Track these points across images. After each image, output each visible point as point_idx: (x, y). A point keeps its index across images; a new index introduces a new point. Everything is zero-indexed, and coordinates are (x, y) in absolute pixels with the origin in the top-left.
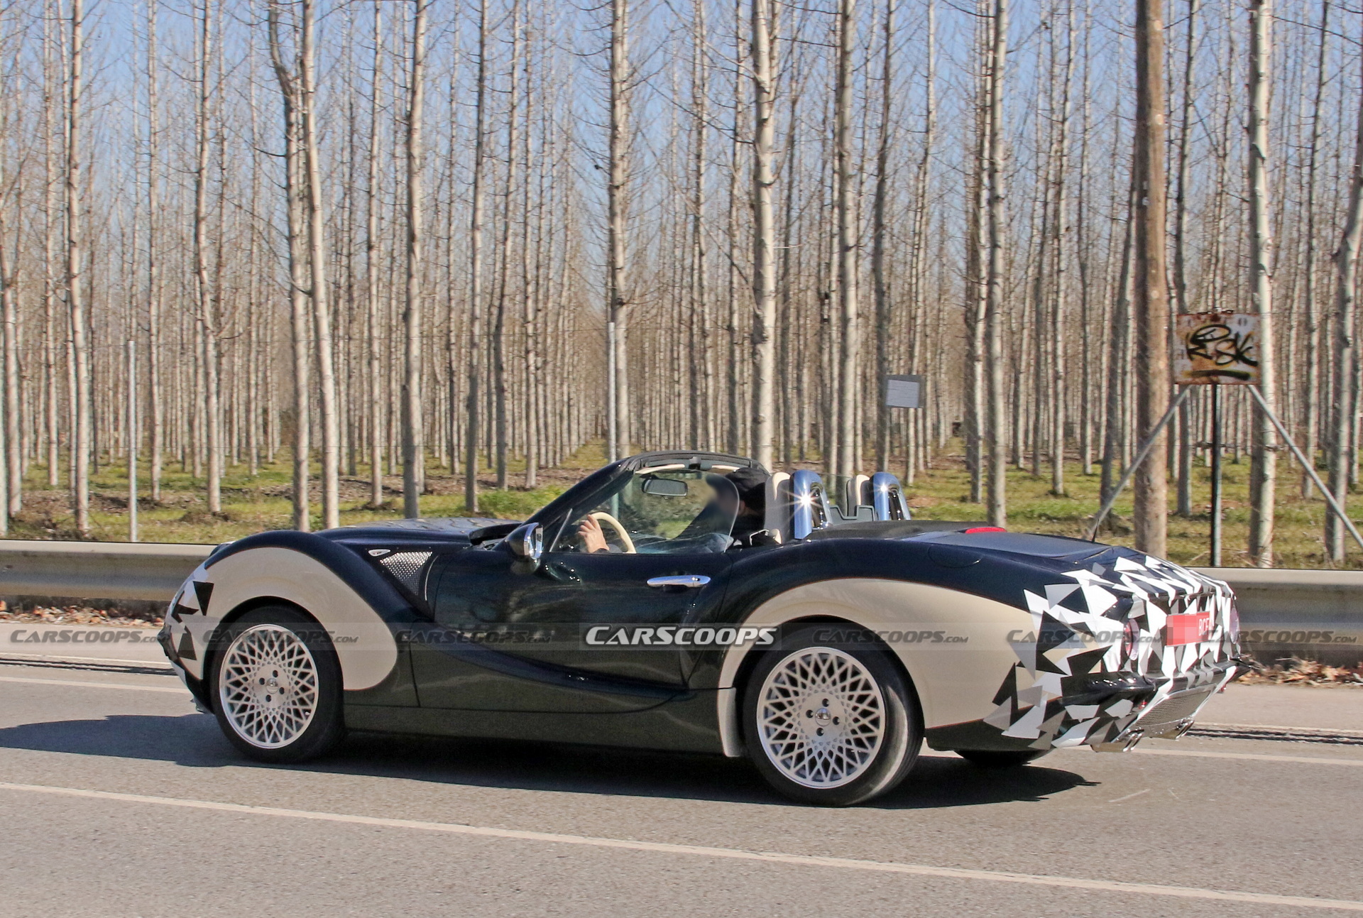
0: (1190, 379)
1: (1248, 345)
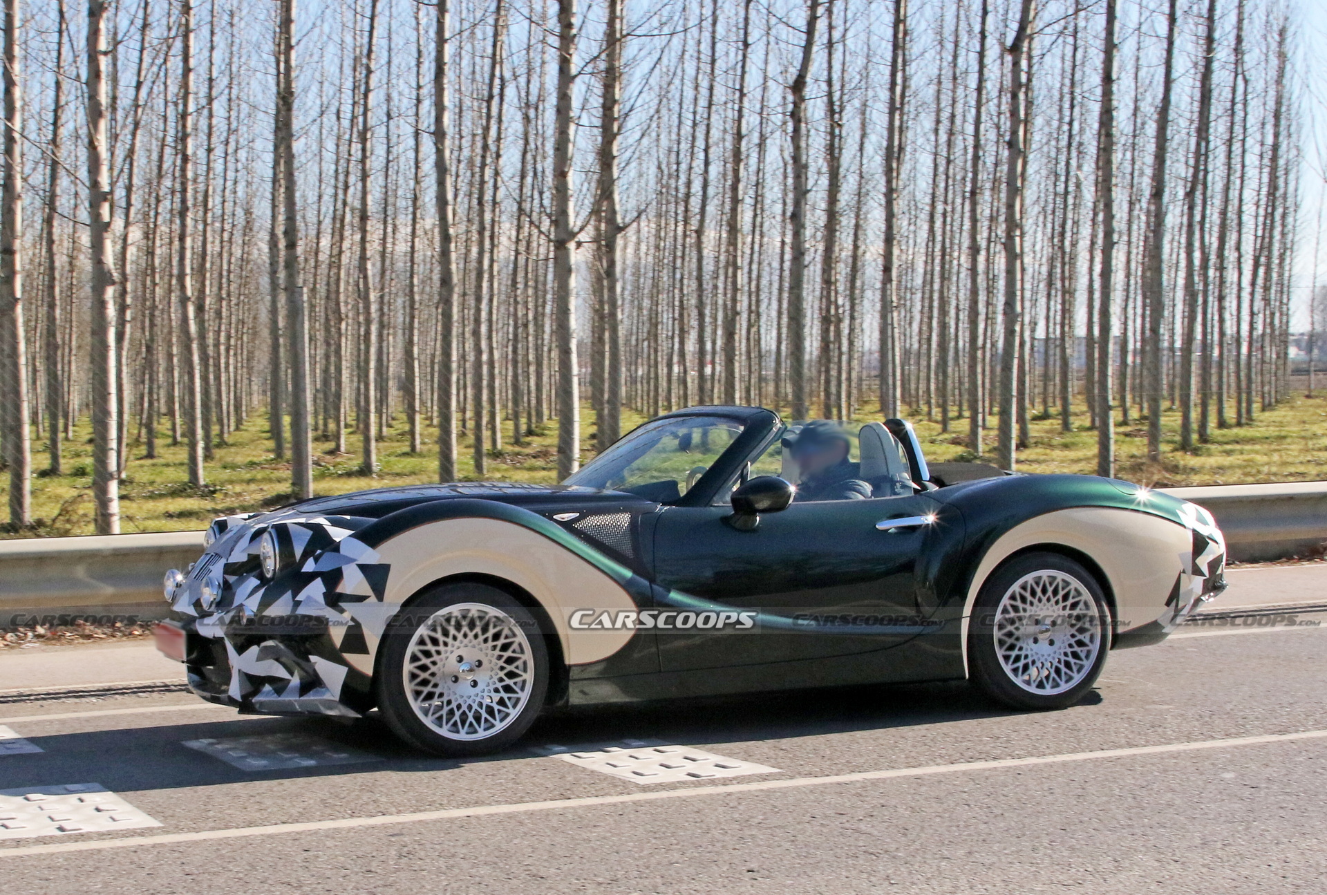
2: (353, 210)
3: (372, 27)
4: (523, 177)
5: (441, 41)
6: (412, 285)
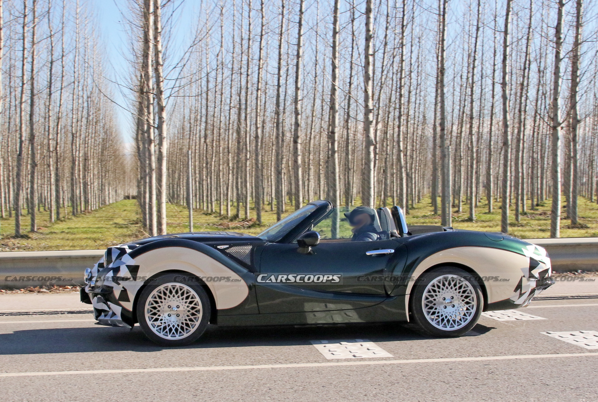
2: (467, 115)
3: (476, 42)
4: (537, 101)
5: (505, 46)
6: (490, 145)
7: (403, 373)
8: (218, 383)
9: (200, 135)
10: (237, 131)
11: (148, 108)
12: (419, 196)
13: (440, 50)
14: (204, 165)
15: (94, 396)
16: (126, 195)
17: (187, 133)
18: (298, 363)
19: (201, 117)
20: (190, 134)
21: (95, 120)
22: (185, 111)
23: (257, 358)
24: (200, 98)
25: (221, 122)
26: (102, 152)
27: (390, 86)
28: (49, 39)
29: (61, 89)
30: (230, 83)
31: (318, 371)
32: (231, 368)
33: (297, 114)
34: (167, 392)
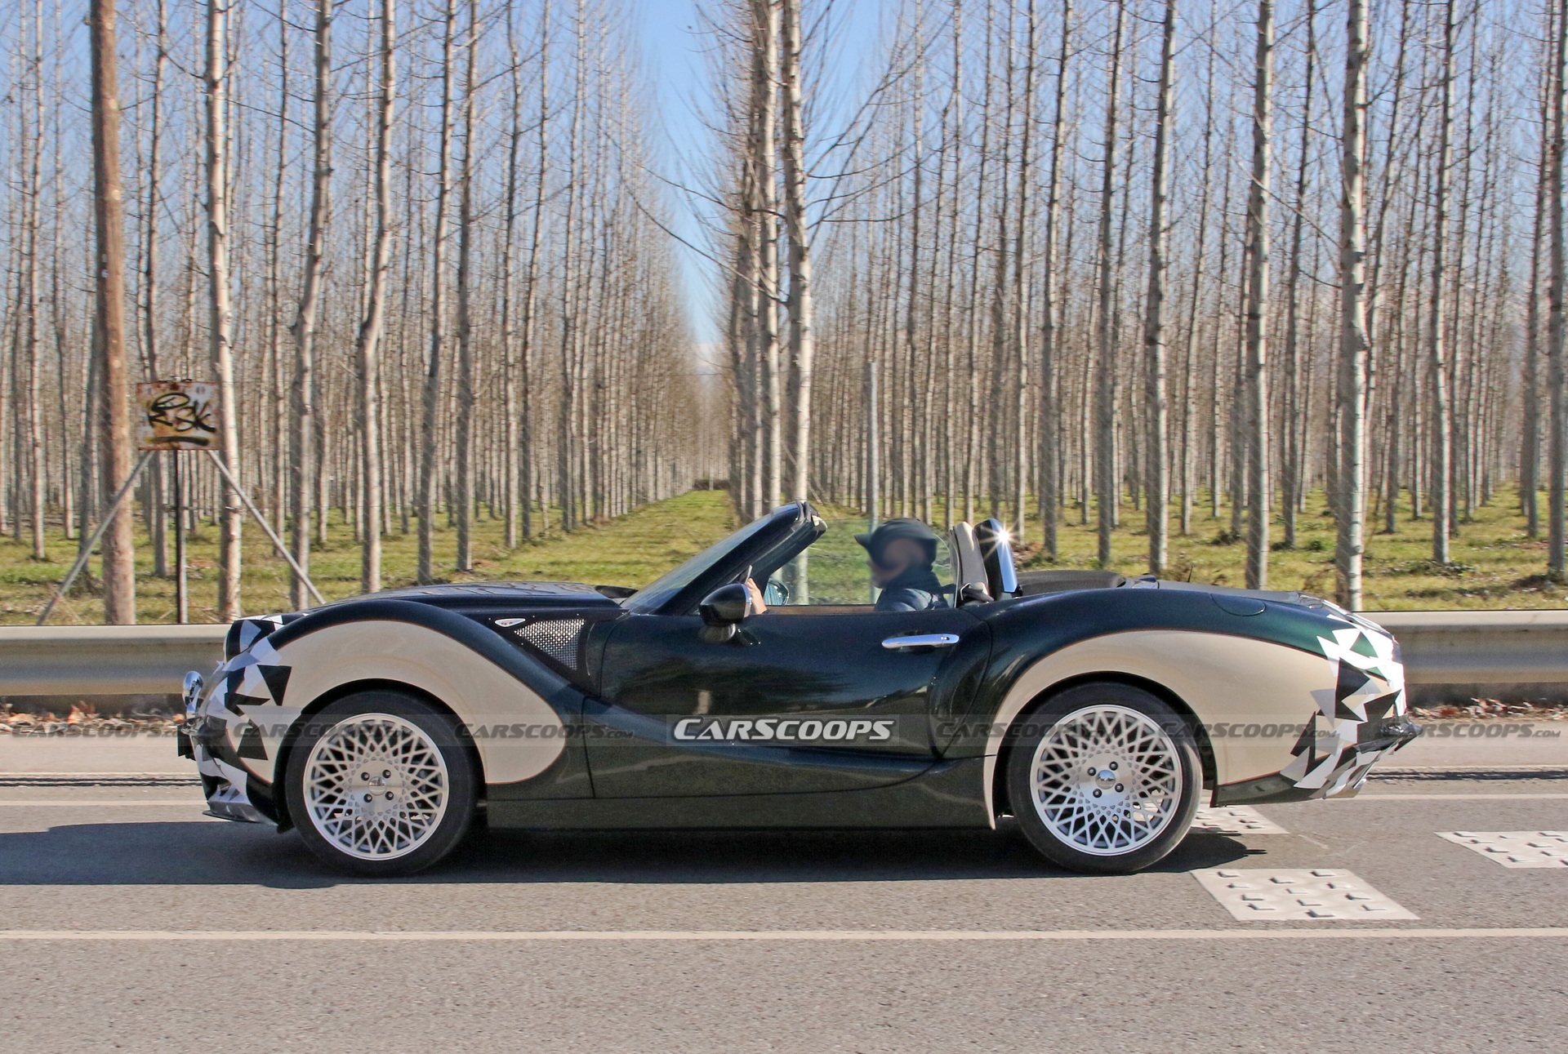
0: (152, 445)
1: (207, 412)
7: (1447, 965)
8: (946, 973)
9: (896, 322)
10: (994, 309)
11: (764, 252)
12: (1485, 485)
13: (1552, 91)
14: (906, 402)
15: (623, 999)
16: (700, 477)
17: (861, 315)
18: (1159, 929)
19: (899, 276)
20: (869, 320)
21: (622, 284)
22: (857, 260)
23: (1048, 911)
24: (895, 224)
25: (951, 287)
26: (640, 368)
27: (1410, 190)
28: (509, 75)
29: (539, 204)
30: (976, 185)
31: (1213, 950)
32: (980, 935)
33: (1157, 265)
34: (812, 994)
